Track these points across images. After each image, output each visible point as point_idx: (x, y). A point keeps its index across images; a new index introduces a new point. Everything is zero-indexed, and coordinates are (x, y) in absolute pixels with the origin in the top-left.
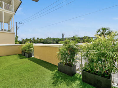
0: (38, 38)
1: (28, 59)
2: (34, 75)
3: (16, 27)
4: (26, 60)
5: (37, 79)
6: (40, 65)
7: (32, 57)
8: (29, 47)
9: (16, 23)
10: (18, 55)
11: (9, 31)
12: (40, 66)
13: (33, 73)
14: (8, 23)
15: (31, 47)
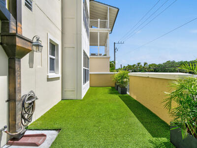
0: (145, 64)
1: (119, 96)
2: (114, 127)
3: (115, 50)
4: (116, 97)
5: (116, 138)
6: (133, 112)
7: (126, 94)
8: (123, 77)
9: (115, 43)
10: (110, 88)
11: (105, 55)
12: (133, 114)
13: (115, 122)
14: (104, 45)
15: (126, 78)
